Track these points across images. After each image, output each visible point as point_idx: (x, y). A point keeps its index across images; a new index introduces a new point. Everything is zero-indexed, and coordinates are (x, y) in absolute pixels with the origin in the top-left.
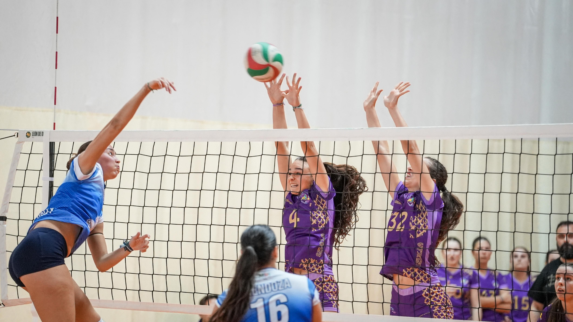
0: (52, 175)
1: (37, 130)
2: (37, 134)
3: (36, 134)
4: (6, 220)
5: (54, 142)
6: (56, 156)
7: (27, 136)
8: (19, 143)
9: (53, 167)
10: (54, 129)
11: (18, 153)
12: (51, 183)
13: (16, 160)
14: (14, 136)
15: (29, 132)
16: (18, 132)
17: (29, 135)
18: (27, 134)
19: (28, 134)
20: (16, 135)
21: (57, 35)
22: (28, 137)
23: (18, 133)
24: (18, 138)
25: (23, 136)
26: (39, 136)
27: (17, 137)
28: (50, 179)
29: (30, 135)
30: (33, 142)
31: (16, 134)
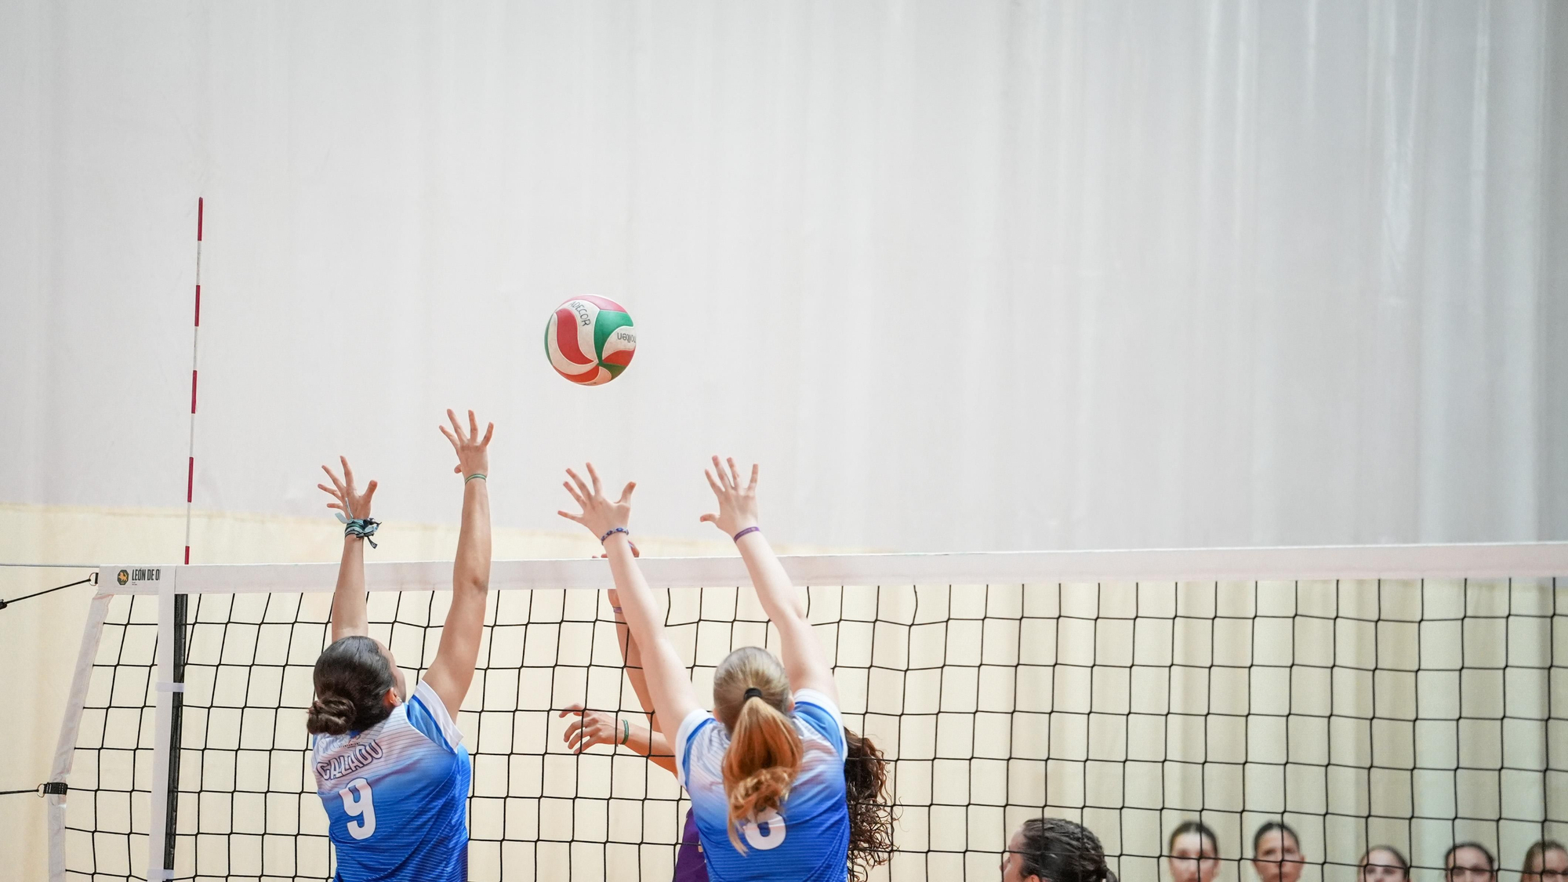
0: (179, 677)
1: (145, 565)
2: (144, 575)
3: (142, 574)
4: (65, 793)
5: (187, 595)
6: (189, 628)
7: (119, 580)
8: (101, 597)
9: (183, 657)
10: (187, 562)
11: (98, 623)
12: (176, 698)
13: (91, 641)
14: (89, 580)
15: (124, 572)
16: (97, 570)
17: (125, 578)
18: (119, 575)
19: (123, 578)
20: (93, 578)
21: (196, 330)
22: (121, 582)
23: (97, 574)
24: (99, 586)
25: (109, 580)
26: (148, 579)
27: (96, 582)
28: (176, 687)
29: (127, 578)
30: (133, 596)
31: (94, 576)
